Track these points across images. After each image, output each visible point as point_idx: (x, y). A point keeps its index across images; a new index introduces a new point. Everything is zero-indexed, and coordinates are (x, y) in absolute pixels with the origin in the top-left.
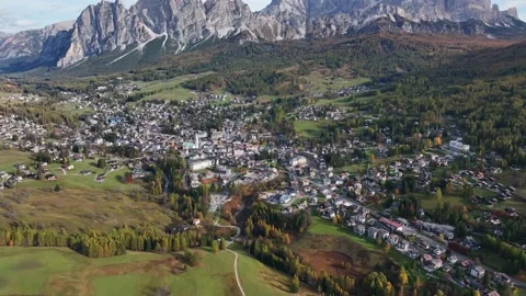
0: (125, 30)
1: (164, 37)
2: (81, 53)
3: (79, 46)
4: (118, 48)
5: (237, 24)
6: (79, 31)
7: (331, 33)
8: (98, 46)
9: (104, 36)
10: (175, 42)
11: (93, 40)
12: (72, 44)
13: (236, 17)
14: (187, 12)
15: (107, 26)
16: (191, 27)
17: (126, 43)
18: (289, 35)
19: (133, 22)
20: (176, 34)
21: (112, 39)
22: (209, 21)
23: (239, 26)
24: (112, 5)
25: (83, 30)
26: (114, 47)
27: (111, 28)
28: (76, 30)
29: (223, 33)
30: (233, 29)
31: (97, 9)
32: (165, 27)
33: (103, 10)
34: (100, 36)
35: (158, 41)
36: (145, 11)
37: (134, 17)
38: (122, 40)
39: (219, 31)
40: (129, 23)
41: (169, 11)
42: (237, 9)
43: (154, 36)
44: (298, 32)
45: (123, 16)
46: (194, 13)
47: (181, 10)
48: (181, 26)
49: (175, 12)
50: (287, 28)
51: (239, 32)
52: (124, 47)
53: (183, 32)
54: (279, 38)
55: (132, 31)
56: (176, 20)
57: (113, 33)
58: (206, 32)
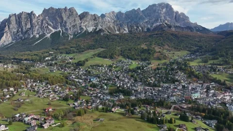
0: (37, 27)
1: (60, 31)
2: (10, 39)
3: (9, 35)
4: (34, 37)
5: (96, 25)
6: (9, 27)
7: (140, 31)
8: (21, 35)
9: (24, 30)
10: (67, 34)
11: (18, 32)
12: (5, 34)
13: (96, 22)
14: (72, 19)
15: (26, 25)
16: (74, 26)
17: (39, 34)
18: (121, 31)
19: (42, 23)
20: (66, 29)
21: (30, 32)
22: (82, 24)
23: (98, 26)
24: (28, 14)
25: (11, 26)
26: (32, 36)
27: (29, 26)
28: (7, 26)
29: (90, 29)
30: (95, 28)
31: (20, 16)
32: (59, 26)
33: (23, 16)
34: (22, 30)
35: (57, 33)
36: (47, 18)
37: (42, 21)
38: (36, 32)
39: (88, 29)
40: (40, 23)
41: (61, 18)
42: (95, 18)
43: (54, 31)
44: (125, 30)
45: (36, 20)
46: (75, 20)
47: (68, 18)
48: (68, 25)
49: (65, 19)
50: (119, 28)
51: (98, 29)
52: (38, 36)
53: (70, 28)
54: (117, 32)
55: (42, 27)
56: (66, 23)
57: (30, 28)
58: (81, 29)
